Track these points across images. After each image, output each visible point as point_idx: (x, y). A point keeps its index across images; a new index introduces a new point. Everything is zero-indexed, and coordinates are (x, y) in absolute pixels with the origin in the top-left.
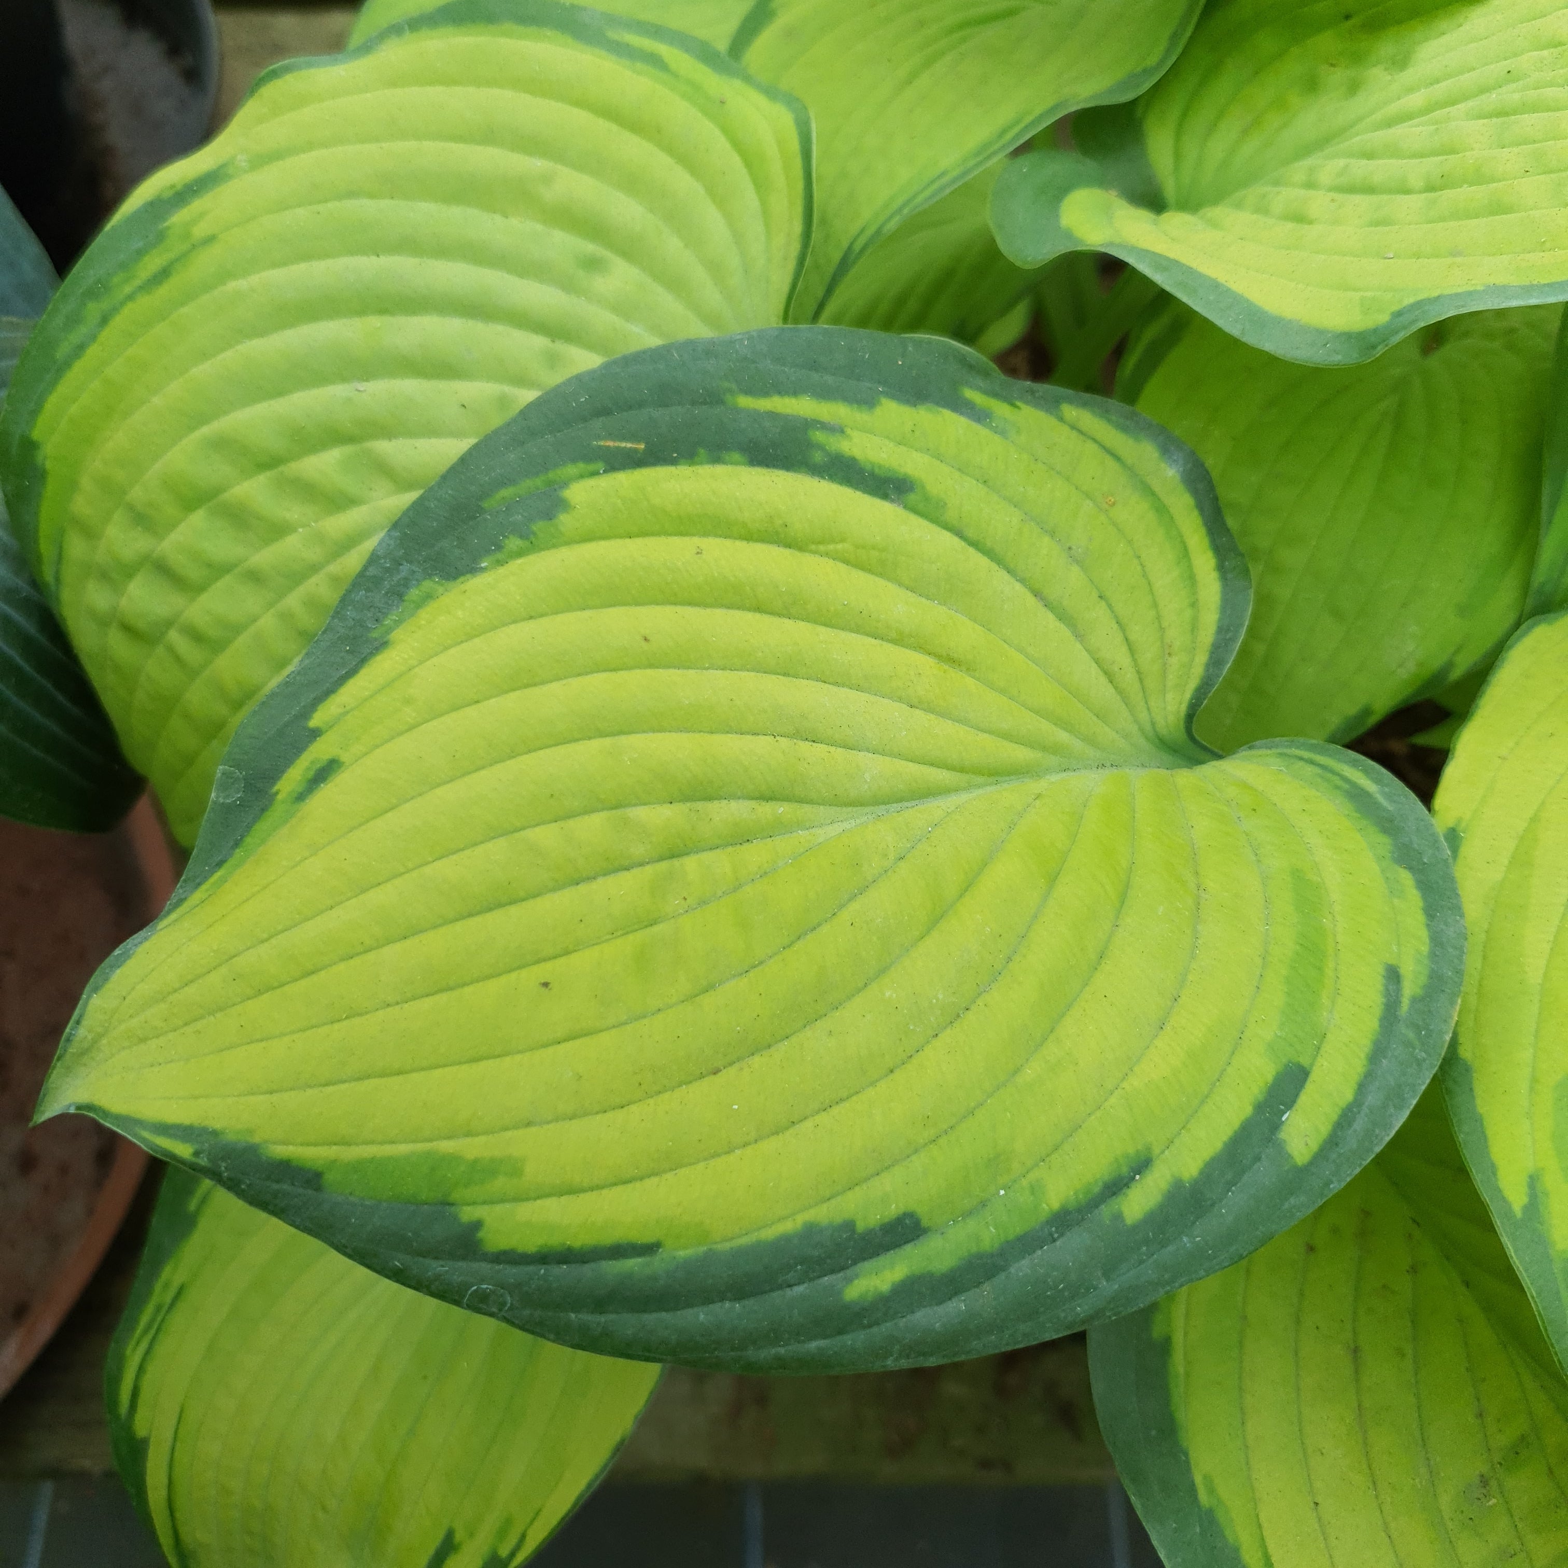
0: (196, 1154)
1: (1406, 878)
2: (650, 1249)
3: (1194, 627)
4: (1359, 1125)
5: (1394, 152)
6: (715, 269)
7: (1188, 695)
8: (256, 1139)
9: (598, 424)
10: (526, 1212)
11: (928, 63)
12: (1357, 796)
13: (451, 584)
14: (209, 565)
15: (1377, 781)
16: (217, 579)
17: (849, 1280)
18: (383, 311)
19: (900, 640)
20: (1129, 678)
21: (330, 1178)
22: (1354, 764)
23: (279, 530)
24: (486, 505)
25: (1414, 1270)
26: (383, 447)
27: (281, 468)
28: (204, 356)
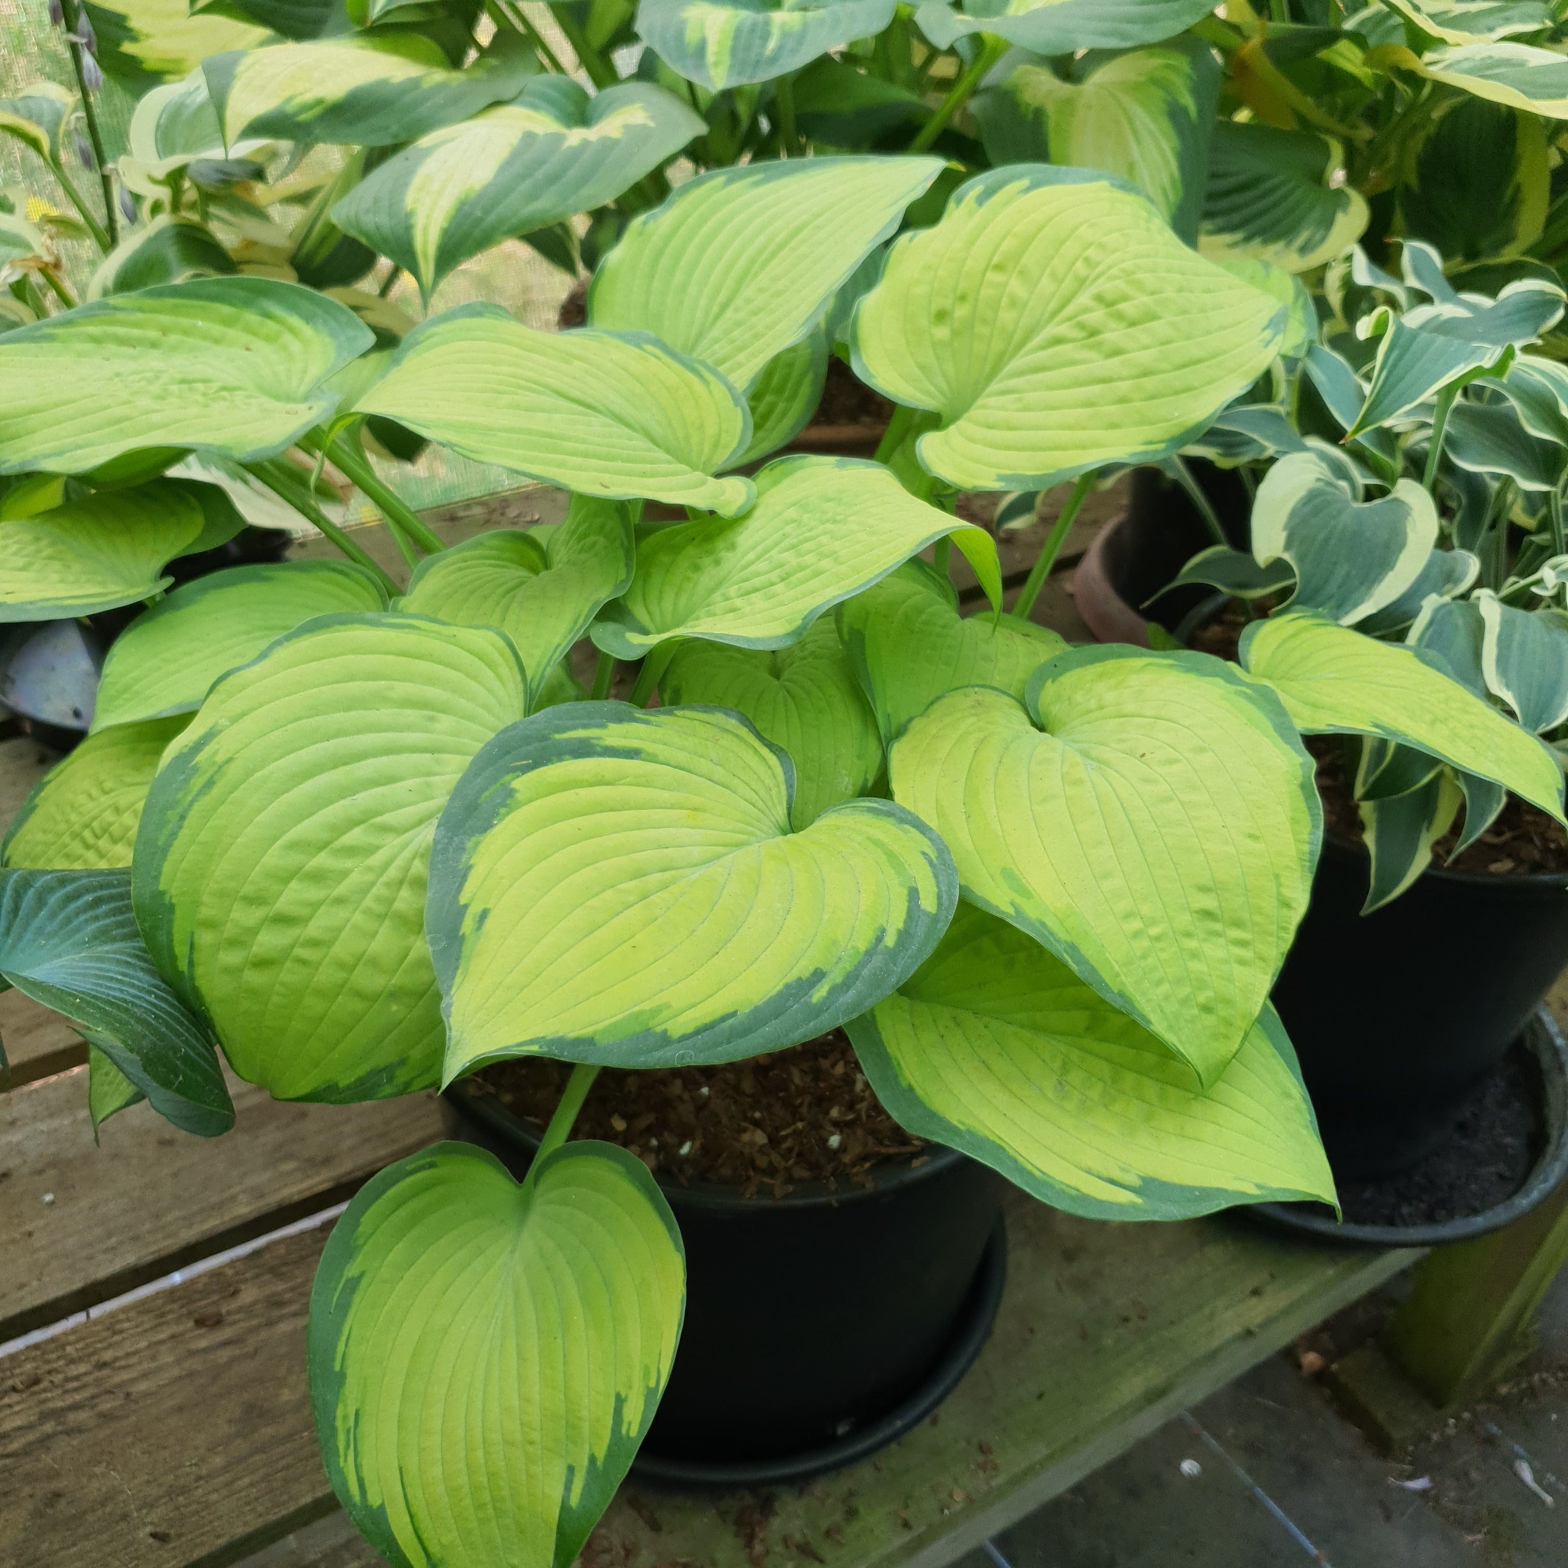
0: (541, 1047)
1: (907, 827)
2: (734, 1014)
3: (774, 776)
4: (945, 897)
5: (758, 574)
6: (485, 707)
7: (785, 805)
8: (561, 1034)
9: (507, 758)
10: (681, 1019)
11: (507, 609)
12: (871, 810)
13: (485, 835)
14: (311, 905)
15: (875, 802)
16: (316, 911)
17: (811, 997)
18: (345, 764)
19: (672, 807)
20: (760, 804)
21: (597, 1038)
22: (864, 801)
23: (345, 873)
24: (479, 802)
25: (986, 1027)
26: (378, 820)
27: (331, 846)
28: (260, 811)
